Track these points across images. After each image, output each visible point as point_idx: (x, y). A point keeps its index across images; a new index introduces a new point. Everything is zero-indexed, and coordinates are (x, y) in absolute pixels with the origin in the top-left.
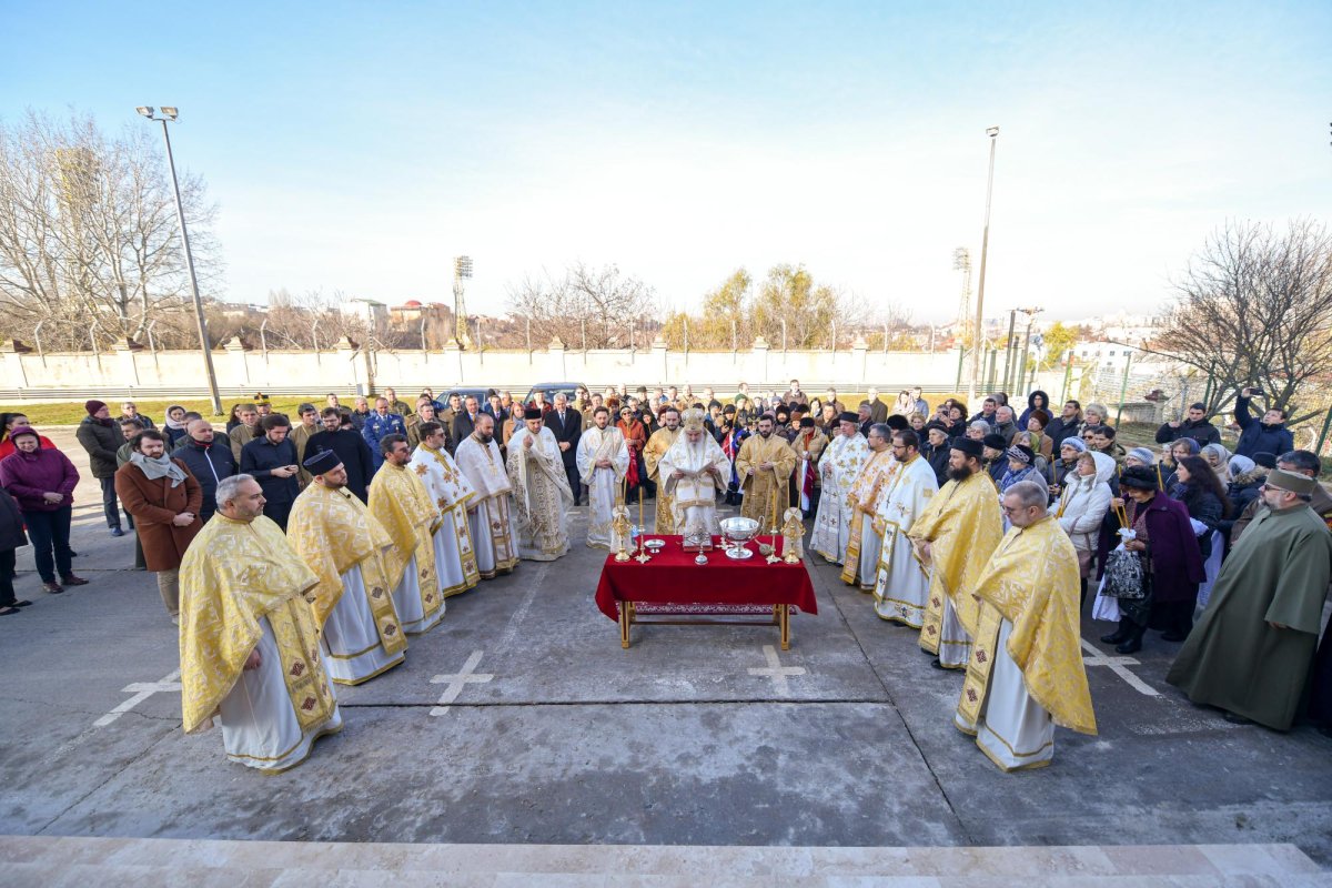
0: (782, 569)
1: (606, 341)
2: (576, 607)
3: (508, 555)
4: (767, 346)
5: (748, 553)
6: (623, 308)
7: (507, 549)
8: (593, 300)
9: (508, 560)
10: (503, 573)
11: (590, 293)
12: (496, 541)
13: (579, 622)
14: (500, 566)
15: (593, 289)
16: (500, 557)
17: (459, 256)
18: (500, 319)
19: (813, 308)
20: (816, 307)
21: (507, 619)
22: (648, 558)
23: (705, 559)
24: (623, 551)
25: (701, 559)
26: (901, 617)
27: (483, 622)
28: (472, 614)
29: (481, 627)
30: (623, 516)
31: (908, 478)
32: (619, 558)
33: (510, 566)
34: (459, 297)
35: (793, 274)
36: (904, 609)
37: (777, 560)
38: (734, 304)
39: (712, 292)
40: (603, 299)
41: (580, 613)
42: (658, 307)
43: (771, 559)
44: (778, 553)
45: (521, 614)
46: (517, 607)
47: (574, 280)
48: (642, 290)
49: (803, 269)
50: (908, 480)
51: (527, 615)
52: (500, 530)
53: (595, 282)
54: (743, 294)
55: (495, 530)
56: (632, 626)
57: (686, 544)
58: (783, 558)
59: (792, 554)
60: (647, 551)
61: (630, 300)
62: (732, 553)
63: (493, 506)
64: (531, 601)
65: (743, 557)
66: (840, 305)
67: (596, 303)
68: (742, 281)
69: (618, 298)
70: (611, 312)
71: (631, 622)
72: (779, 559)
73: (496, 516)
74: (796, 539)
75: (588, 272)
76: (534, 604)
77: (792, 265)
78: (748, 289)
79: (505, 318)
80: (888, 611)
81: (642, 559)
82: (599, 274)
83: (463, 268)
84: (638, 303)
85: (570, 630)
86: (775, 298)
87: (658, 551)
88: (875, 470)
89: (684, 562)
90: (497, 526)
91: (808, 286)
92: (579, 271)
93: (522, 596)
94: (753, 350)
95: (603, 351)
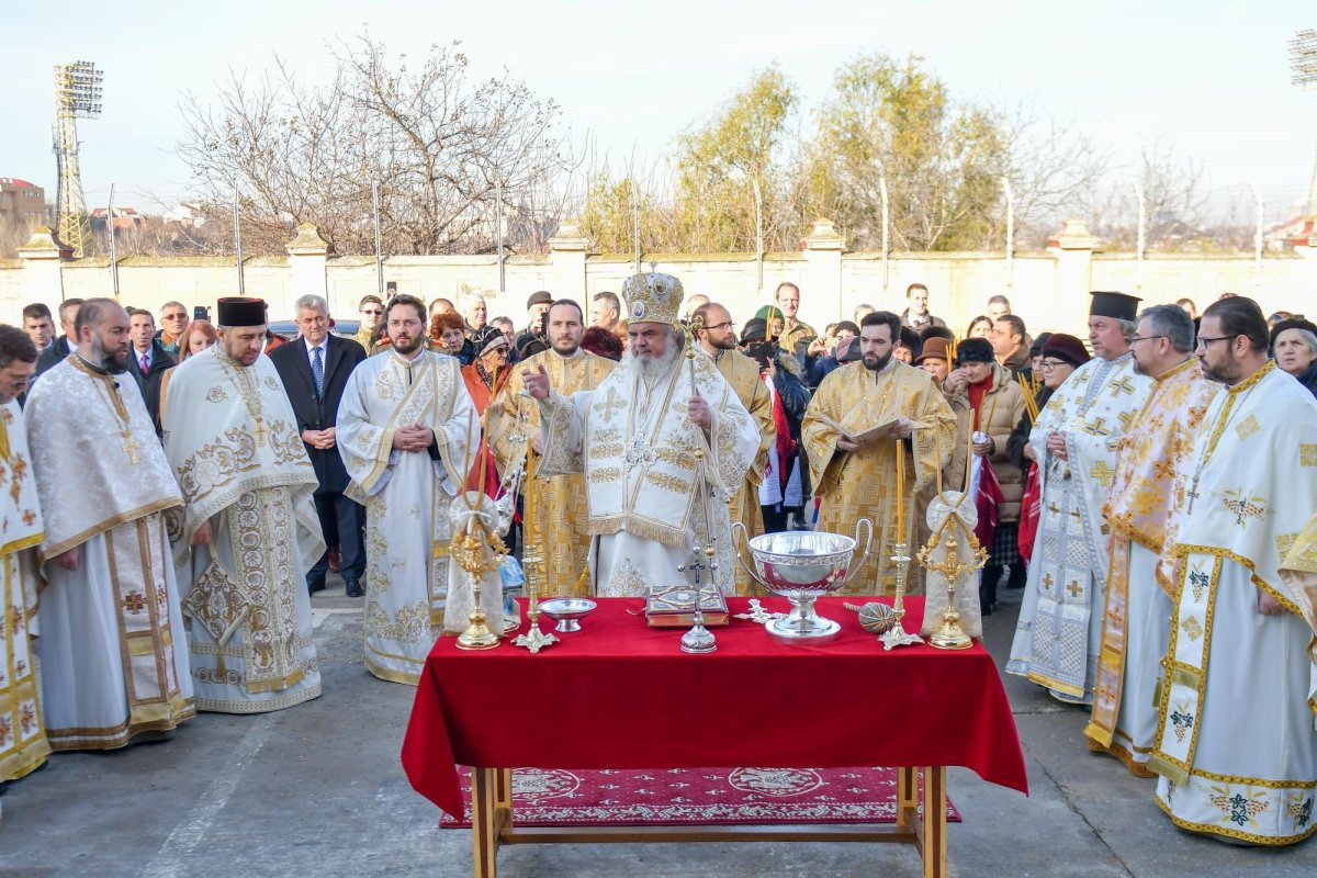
0: (923, 664)
1: (435, 237)
2: (345, 812)
3: (163, 686)
4: (841, 243)
5: (827, 627)
6: (475, 153)
7: (161, 669)
8: (403, 135)
9: (162, 699)
10: (150, 737)
11: (396, 117)
12: (133, 645)
13: (354, 847)
14: (141, 715)
15: (402, 109)
16: (142, 691)
17: (71, 62)
18: (168, 216)
19: (950, 164)
20: (957, 164)
21: (156, 842)
22: (549, 639)
23: (710, 637)
24: (479, 621)
25: (696, 640)
26: (1227, 826)
27: (87, 849)
28: (58, 832)
29: (81, 861)
30: (479, 521)
31: (1251, 419)
32: (467, 641)
33: (169, 714)
34: (69, 163)
35: (897, 80)
36: (1238, 800)
37: (908, 639)
38: (754, 158)
39: (698, 126)
40: (426, 133)
41: (360, 827)
42: (563, 150)
43: (894, 638)
44: (913, 621)
45: (194, 831)
46: (183, 816)
47: (354, 84)
48: (526, 106)
49: (921, 68)
50: (1250, 427)
51: (210, 833)
52: (144, 614)
53: (405, 89)
54: (775, 135)
55: (128, 614)
56: (505, 850)
57: (652, 607)
58: (927, 638)
59: (952, 622)
60: (548, 623)
61: (494, 131)
62: (782, 627)
63: (127, 548)
64: (222, 803)
65: (815, 634)
66: (1020, 153)
67: (410, 143)
68: (773, 101)
69: (468, 130)
70: (446, 163)
71: (502, 840)
72: (915, 638)
73: (132, 576)
74: (961, 579)
75: (390, 65)
76: (230, 809)
77: (893, 58)
78: (789, 122)
79: (181, 214)
80: (1193, 808)
81: (534, 641)
82: (417, 70)
83: (80, 90)
84: (514, 142)
85: (328, 865)
86: (856, 146)
87: (576, 627)
88: (1156, 423)
89: (651, 649)
90: (134, 602)
91: (935, 112)
92: (365, 60)
93: (198, 792)
94: (807, 254)
95: (427, 259)
